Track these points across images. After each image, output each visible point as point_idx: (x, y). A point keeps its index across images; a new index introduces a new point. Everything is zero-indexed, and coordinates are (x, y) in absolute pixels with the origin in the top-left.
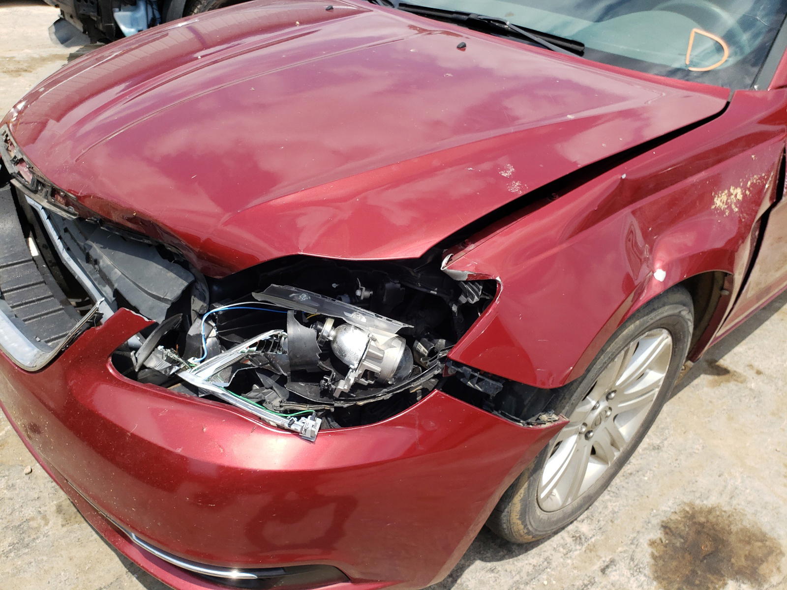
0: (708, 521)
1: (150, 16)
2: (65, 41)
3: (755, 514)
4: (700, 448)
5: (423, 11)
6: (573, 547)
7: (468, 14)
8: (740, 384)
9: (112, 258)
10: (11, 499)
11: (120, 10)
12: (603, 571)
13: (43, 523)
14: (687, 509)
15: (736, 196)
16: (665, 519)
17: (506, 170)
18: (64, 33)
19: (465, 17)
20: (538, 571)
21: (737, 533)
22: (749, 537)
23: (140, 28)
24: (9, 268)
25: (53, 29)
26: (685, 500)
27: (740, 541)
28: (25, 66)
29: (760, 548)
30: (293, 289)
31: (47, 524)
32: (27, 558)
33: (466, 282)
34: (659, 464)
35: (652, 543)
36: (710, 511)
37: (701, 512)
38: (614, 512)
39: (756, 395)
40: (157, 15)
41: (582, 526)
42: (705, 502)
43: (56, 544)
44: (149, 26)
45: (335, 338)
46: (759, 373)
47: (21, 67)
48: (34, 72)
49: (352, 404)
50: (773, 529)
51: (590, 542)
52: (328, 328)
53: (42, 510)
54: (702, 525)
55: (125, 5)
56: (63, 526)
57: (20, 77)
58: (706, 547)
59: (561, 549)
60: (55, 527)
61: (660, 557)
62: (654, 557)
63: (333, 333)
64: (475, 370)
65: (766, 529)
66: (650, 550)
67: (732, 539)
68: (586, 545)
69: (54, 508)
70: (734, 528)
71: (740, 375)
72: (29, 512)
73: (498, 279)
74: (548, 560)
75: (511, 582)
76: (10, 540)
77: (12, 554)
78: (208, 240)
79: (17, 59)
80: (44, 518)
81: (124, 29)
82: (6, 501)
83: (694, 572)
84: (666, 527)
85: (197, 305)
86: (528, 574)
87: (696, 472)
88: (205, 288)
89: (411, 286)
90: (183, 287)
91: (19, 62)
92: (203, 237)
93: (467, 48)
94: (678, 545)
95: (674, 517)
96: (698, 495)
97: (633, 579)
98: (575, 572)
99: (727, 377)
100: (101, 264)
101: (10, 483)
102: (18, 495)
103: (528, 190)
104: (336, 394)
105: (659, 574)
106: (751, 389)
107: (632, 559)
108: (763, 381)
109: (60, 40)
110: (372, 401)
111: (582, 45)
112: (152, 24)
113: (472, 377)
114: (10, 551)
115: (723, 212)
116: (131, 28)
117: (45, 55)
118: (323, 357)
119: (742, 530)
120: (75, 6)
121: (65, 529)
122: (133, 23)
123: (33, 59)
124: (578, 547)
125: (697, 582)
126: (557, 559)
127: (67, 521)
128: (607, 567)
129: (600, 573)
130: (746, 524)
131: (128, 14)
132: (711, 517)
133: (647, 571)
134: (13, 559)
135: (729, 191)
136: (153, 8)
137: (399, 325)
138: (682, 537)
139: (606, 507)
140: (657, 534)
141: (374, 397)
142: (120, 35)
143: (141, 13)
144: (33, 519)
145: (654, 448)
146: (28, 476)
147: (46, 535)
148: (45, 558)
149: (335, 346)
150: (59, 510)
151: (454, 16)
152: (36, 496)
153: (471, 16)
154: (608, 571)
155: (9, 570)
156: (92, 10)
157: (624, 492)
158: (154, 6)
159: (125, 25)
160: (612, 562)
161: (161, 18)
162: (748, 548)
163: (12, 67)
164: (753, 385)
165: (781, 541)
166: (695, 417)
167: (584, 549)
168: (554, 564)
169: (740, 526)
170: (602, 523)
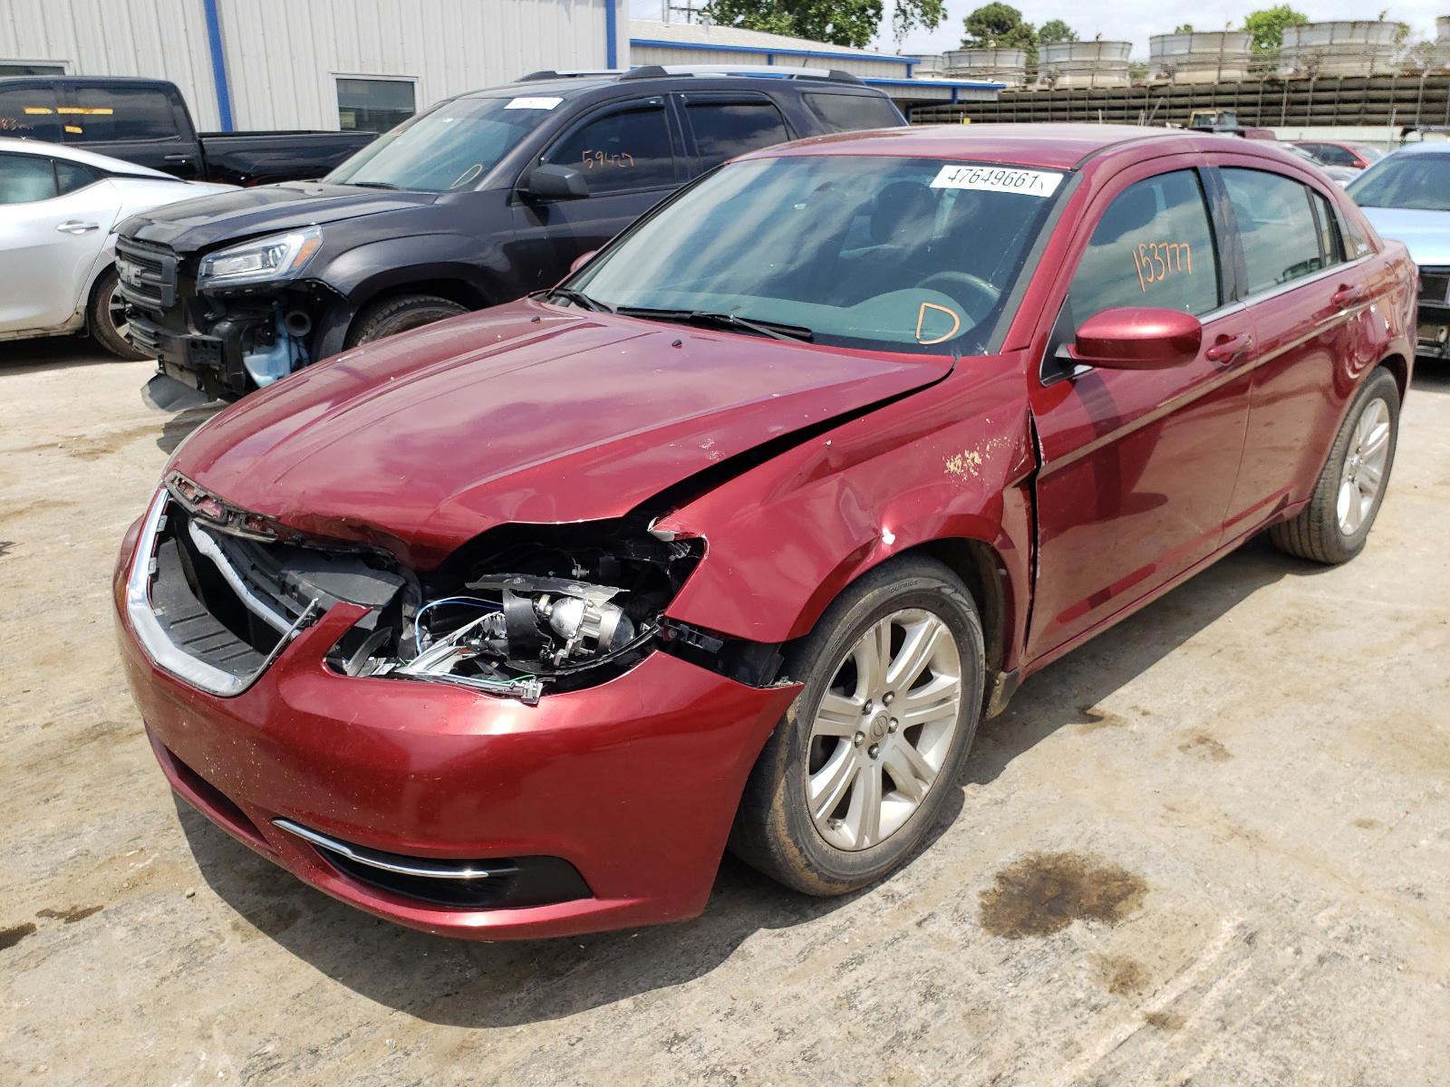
0: (1055, 868)
1: (295, 356)
2: (165, 404)
3: (1117, 855)
4: (1057, 798)
5: (644, 314)
6: (884, 906)
7: (691, 312)
8: (1118, 728)
9: (313, 580)
10: (172, 923)
11: (252, 353)
12: (919, 924)
13: (217, 941)
14: (1032, 858)
15: (973, 460)
16: (1001, 870)
17: (706, 443)
18: (164, 393)
19: (688, 316)
20: (837, 931)
21: (1091, 875)
22: (1106, 878)
23: (280, 374)
24: (182, 623)
25: (148, 390)
26: (1031, 850)
27: (1094, 882)
28: (103, 445)
29: (1118, 887)
30: (507, 575)
31: (222, 941)
32: (203, 976)
33: (674, 542)
34: (1001, 818)
35: (983, 894)
36: (1059, 858)
37: (1048, 859)
38: (938, 869)
39: (1139, 739)
40: (305, 355)
41: (897, 884)
42: (1055, 850)
43: (236, 959)
44: (293, 370)
45: (552, 613)
46: (1145, 713)
47: (97, 447)
48: (117, 451)
49: (573, 671)
50: (1138, 868)
51: (905, 900)
52: (543, 603)
53: (214, 929)
54: (1048, 871)
55: (259, 346)
56: (243, 942)
57: (100, 460)
58: (1052, 890)
59: (868, 909)
60: (233, 943)
61: (991, 906)
62: (983, 905)
63: (549, 608)
64: (693, 626)
65: (1129, 868)
66: (980, 900)
67: (1085, 881)
68: (900, 902)
69: (230, 926)
70: (1087, 871)
71: (1120, 719)
72: (198, 932)
73: (704, 536)
74: (852, 921)
75: (804, 944)
76: (179, 961)
77: (184, 974)
78: (418, 532)
79: (89, 437)
80: (218, 935)
81: (257, 377)
82: (168, 926)
83: (1032, 916)
84: (1001, 878)
85: (408, 610)
86: (826, 935)
87: (1048, 822)
88: (417, 589)
89: (625, 557)
90: (394, 591)
91: (92, 441)
92: (414, 530)
93: (683, 345)
94: (1016, 892)
95: (1012, 868)
96: (1047, 844)
97: (955, 929)
98: (885, 928)
99: (1102, 722)
100: (301, 588)
101: (169, 908)
102: (181, 918)
103: (725, 457)
104: (557, 663)
105: (988, 920)
106: (1132, 732)
107: (956, 910)
108: (1149, 723)
109: (158, 404)
110: (593, 666)
111: (809, 331)
112: (296, 367)
113: (691, 635)
114: (181, 971)
115: (960, 477)
116: (268, 375)
117: (129, 428)
118: (539, 626)
119: (1097, 872)
120: (189, 355)
121: (246, 944)
122: (270, 368)
123: (114, 435)
124: (889, 905)
125: (1034, 924)
126: (862, 918)
127: (246, 938)
128: (925, 920)
129: (915, 927)
130: (1104, 865)
131: (264, 357)
132: (1060, 863)
133: (974, 920)
134: (185, 978)
135: (963, 455)
136: (298, 346)
137: (615, 591)
138: (1022, 885)
139: (929, 865)
140: (992, 885)
141: (595, 663)
142: (252, 386)
143: (282, 353)
144: (204, 939)
145: (996, 803)
146: (190, 899)
147: (223, 952)
148: (226, 973)
149: (552, 621)
150: (236, 927)
151: (677, 315)
152: (205, 917)
153: (694, 314)
154: (924, 924)
155: (183, 988)
156: (214, 356)
157: (953, 848)
158: (301, 344)
159: (259, 372)
160: (932, 915)
161: (310, 358)
162: (1104, 888)
163: (83, 448)
164: (1135, 728)
165: (1147, 879)
166: (1056, 769)
167: (897, 906)
168: (858, 924)
169: (1095, 868)
170: (921, 880)
